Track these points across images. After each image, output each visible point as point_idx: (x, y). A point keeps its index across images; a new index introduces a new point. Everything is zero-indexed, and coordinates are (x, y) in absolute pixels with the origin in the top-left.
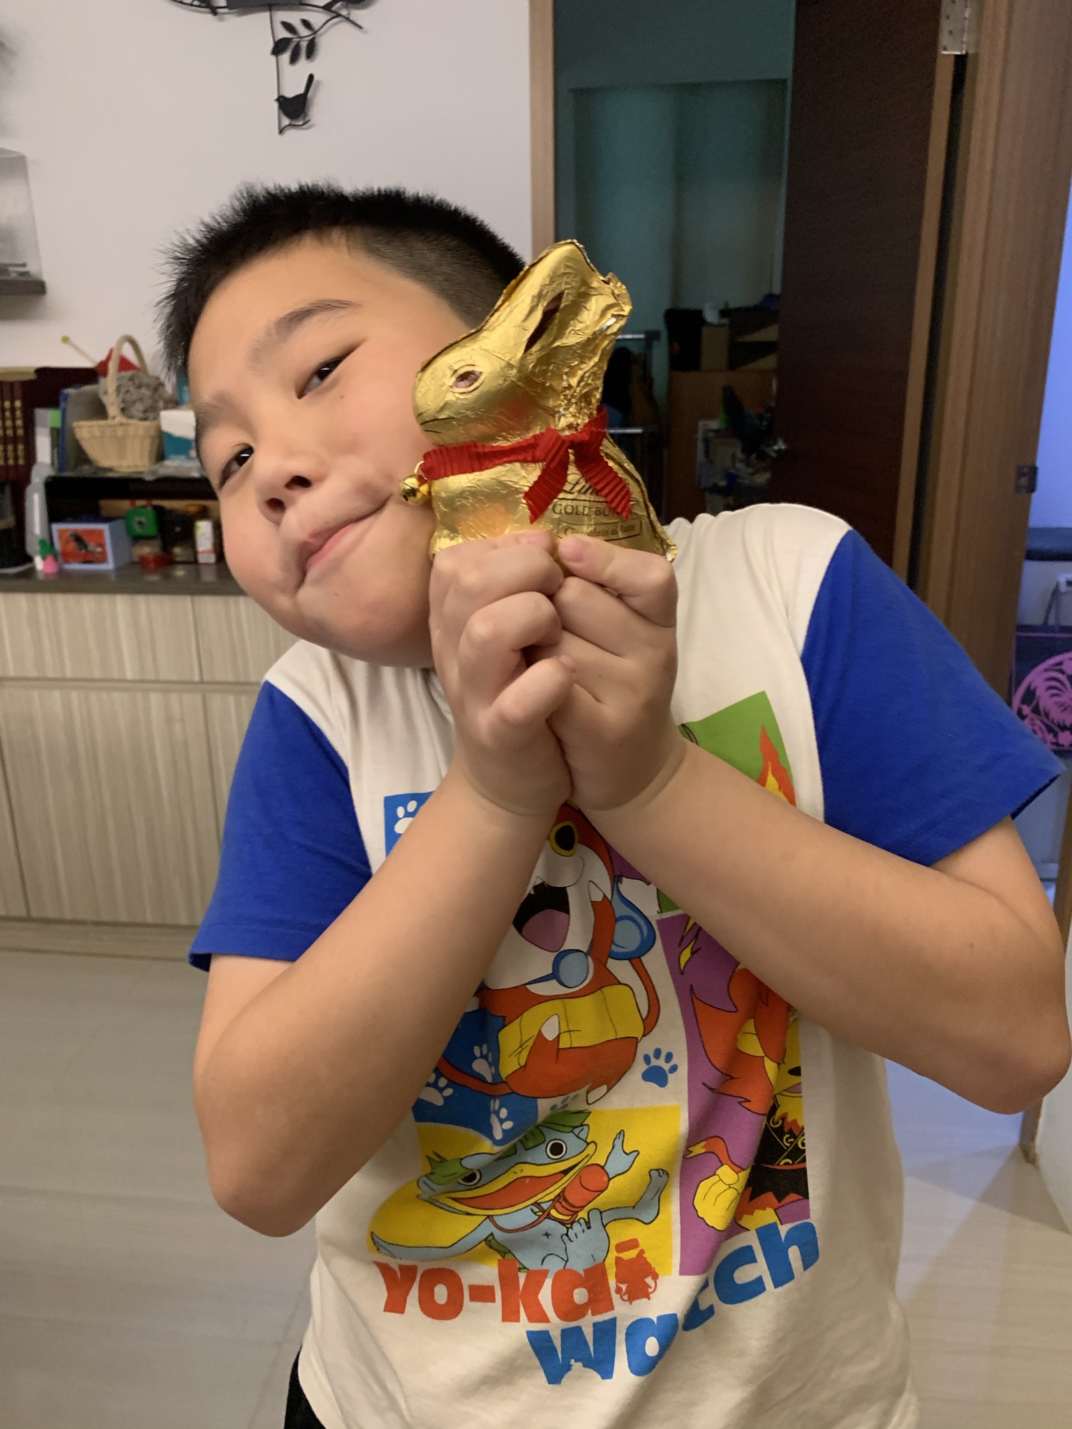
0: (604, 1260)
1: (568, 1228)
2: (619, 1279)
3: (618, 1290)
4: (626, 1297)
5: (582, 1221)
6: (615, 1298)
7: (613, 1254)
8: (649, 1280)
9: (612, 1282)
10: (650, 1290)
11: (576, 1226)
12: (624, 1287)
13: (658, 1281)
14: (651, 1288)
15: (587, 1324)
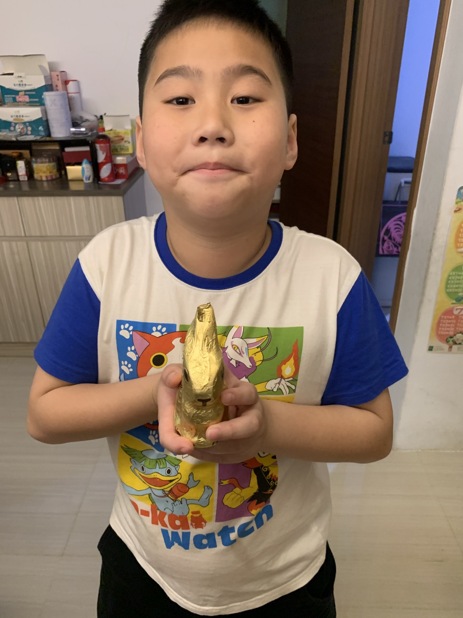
0: (187, 515)
1: (174, 502)
2: (192, 521)
3: (192, 524)
4: (194, 527)
5: (179, 501)
6: (191, 527)
7: (190, 514)
8: (203, 523)
9: (190, 522)
10: (203, 526)
11: (177, 501)
12: (194, 524)
13: (206, 524)
14: (203, 525)
15: (180, 532)
